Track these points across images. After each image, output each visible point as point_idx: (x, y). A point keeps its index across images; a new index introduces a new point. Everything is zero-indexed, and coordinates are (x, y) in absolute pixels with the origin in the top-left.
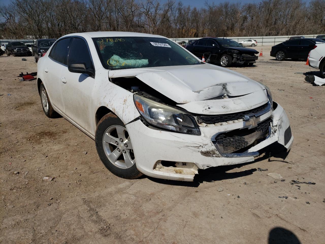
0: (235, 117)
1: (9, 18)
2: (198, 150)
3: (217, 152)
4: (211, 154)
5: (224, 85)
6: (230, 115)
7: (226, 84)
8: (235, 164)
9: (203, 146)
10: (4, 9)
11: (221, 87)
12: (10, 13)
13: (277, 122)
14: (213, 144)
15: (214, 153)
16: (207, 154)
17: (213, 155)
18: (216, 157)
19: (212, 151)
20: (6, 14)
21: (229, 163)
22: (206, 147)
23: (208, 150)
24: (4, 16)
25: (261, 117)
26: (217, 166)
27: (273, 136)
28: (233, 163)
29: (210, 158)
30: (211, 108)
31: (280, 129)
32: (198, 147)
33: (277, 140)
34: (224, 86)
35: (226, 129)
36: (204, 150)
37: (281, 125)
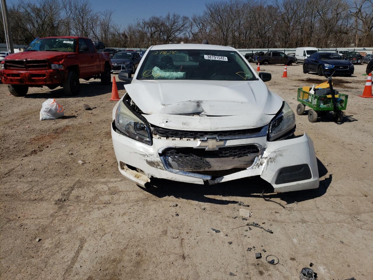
0: (193, 135)
1: (202, 28)
2: (144, 158)
3: (162, 165)
4: (155, 164)
5: (198, 102)
6: (189, 132)
7: (202, 102)
8: (179, 181)
9: (149, 156)
10: (198, 19)
11: (195, 104)
12: (203, 23)
13: (269, 154)
14: (158, 156)
15: (159, 165)
16: (151, 164)
17: (157, 166)
18: (160, 168)
19: (157, 162)
20: (199, 24)
21: (172, 178)
22: (151, 157)
23: (153, 160)
24: (197, 26)
25: (228, 141)
26: (161, 178)
27: (257, 168)
28: (176, 179)
29: (153, 168)
30: (169, 122)
31: (270, 163)
32: (144, 155)
33: (261, 174)
34: (198, 104)
35: (176, 145)
36: (149, 159)
37: (274, 159)
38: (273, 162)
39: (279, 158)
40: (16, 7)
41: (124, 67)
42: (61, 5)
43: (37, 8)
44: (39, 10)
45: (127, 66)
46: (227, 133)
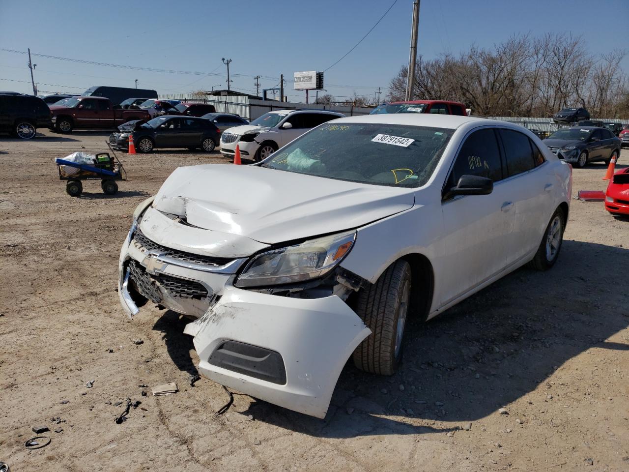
7: (188, 200)
25: (169, 266)
27: (198, 325)
33: (194, 335)
37: (220, 318)
38: (216, 323)
39: (227, 320)
40: (466, 58)
41: (562, 154)
42: (532, 50)
43: (492, 58)
44: (493, 61)
45: (567, 153)
46: (178, 253)
